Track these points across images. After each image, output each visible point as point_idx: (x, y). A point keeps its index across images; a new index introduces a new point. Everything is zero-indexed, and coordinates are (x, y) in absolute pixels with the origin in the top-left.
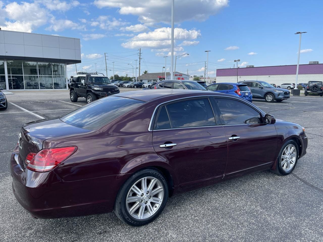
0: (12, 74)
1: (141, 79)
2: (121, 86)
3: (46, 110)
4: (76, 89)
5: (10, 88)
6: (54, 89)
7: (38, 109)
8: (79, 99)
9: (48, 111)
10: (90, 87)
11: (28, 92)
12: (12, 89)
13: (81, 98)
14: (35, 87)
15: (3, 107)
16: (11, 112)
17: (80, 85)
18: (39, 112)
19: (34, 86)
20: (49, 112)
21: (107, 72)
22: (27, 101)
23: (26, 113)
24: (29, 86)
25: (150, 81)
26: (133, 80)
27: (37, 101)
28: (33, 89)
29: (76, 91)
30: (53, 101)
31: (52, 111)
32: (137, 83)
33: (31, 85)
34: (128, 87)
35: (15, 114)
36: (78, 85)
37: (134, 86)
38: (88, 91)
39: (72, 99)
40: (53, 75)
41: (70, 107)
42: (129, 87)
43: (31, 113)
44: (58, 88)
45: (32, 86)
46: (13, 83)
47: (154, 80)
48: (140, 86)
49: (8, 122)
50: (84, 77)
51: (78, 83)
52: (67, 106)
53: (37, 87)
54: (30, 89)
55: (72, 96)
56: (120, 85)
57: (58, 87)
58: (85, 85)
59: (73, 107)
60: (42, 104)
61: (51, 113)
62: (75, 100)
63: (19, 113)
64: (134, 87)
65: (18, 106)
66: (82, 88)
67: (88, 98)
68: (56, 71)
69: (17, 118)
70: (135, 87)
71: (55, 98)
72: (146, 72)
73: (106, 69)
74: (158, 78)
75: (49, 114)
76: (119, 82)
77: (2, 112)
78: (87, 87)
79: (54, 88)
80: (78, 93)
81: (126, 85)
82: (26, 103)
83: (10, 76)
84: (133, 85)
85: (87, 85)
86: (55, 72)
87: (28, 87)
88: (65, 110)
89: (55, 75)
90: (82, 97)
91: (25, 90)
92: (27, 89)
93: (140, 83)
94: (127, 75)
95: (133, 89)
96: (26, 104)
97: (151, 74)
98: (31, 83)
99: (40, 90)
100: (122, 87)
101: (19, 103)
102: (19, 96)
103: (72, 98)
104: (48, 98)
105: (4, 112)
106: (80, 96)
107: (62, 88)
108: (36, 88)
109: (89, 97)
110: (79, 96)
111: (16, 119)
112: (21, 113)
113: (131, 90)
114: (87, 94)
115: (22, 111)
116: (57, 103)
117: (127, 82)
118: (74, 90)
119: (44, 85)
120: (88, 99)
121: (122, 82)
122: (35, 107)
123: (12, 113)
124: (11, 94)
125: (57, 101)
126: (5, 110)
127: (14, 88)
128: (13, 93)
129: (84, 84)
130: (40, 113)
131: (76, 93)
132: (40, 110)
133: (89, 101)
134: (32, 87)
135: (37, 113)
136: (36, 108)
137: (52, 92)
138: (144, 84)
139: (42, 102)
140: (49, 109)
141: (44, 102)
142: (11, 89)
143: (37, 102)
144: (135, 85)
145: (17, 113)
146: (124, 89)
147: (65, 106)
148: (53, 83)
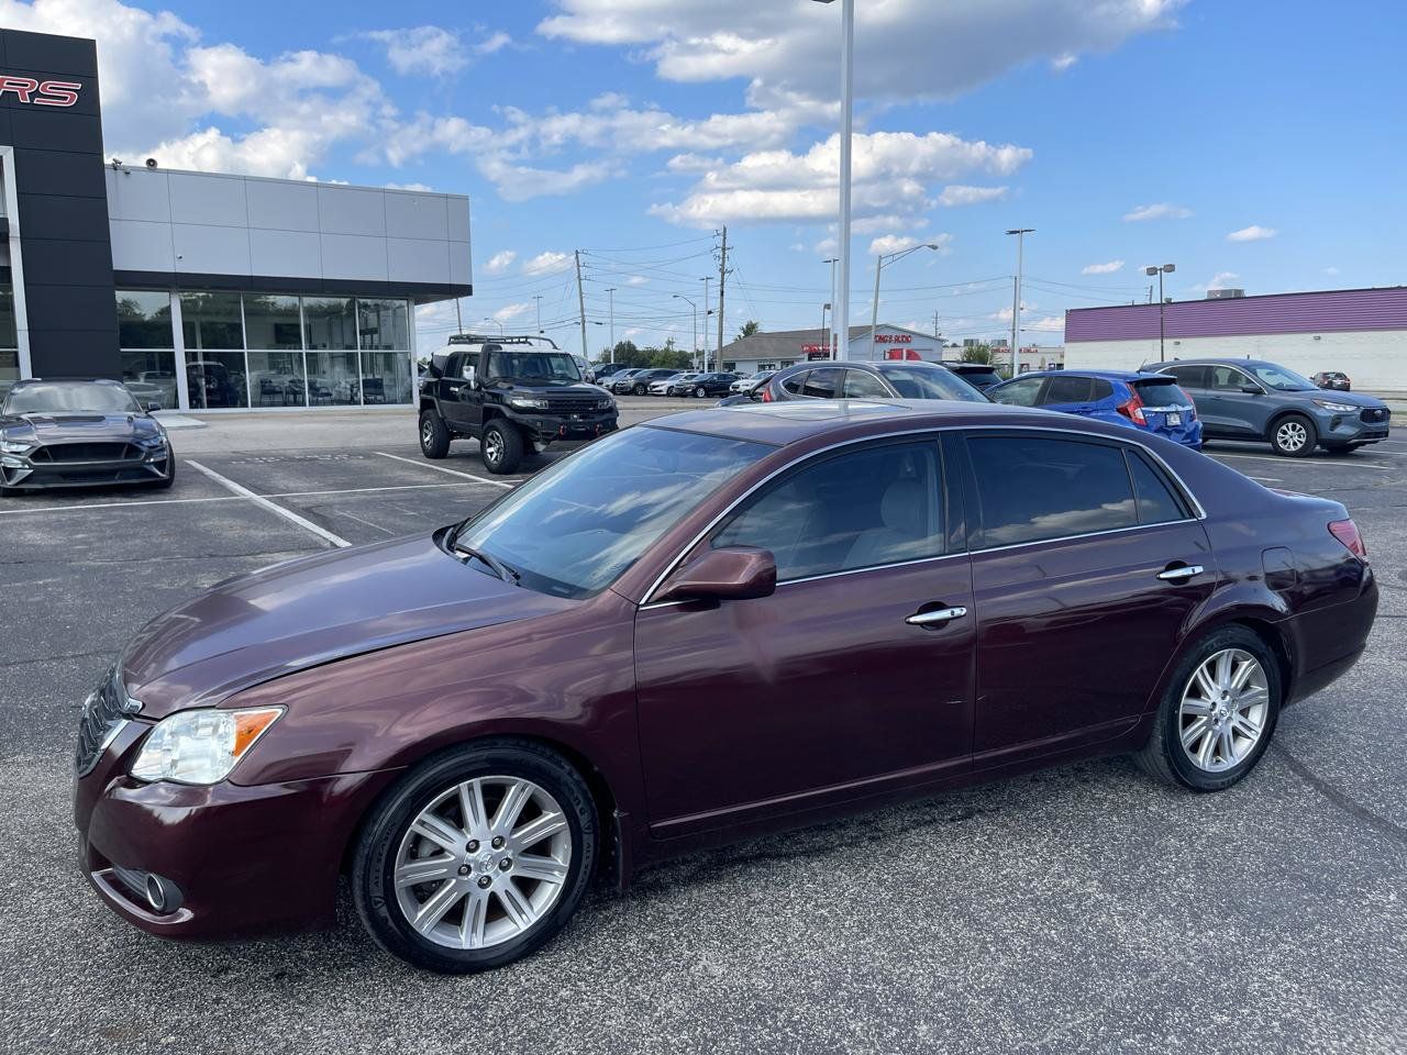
0: (203, 348)
1: (728, 359)
2: (642, 389)
3: (320, 489)
4: (442, 405)
5: (195, 402)
6: (363, 407)
7: (292, 485)
8: (457, 444)
9: (326, 495)
10: (497, 397)
11: (264, 417)
12: (202, 407)
13: (462, 441)
14: (292, 397)
15: (158, 476)
16: (185, 498)
17: (457, 390)
18: (290, 500)
19: (287, 393)
20: (332, 499)
21: (584, 331)
22: (252, 456)
23: (242, 501)
24: (270, 395)
25: (770, 366)
26: (695, 362)
27: (289, 453)
28: (285, 404)
29: (442, 413)
30: (352, 453)
31: (341, 495)
32: (706, 375)
33: (277, 389)
34: (670, 393)
35: (202, 504)
36: (452, 389)
37: (697, 388)
38: (489, 414)
39: (428, 447)
40: (362, 348)
41: (416, 477)
42: (676, 395)
43: (263, 501)
44: (380, 403)
45: (281, 392)
46: (208, 382)
47: (786, 363)
48: (718, 389)
49: (168, 535)
50: (476, 355)
51: (452, 379)
52: (406, 473)
53: (299, 398)
54: (272, 405)
55: (426, 435)
56: (637, 385)
57: (379, 397)
58: (478, 389)
59: (428, 478)
60: (309, 465)
61: (337, 500)
62: (438, 452)
63: (217, 502)
64: (694, 394)
65: (217, 475)
66: (470, 399)
67: (490, 439)
68: (373, 331)
69: (207, 520)
70: (701, 392)
71: (360, 442)
72: (750, 329)
73: (579, 320)
74: (803, 352)
75: (330, 505)
76: (632, 373)
77: (153, 497)
78: (488, 397)
79: (365, 403)
80: (451, 419)
81: (663, 385)
82: (247, 462)
83: (196, 353)
84: (690, 384)
85: (486, 388)
86: (368, 337)
87: (266, 399)
88: (392, 492)
89: (371, 348)
90: (468, 438)
91: (250, 409)
92: (261, 405)
93: (720, 376)
94: (669, 343)
95: (689, 402)
96: (248, 466)
97: (771, 336)
98: (275, 381)
99: (307, 408)
100: (646, 393)
101: (220, 464)
102: (226, 436)
103: (426, 440)
104: (335, 444)
105: (161, 496)
106: (462, 435)
107: (394, 402)
108: (296, 403)
109: (492, 437)
110: (456, 434)
111: (202, 525)
112: (223, 502)
113: (681, 405)
114: (484, 424)
115: (231, 493)
116: (367, 463)
117: (667, 375)
118: (435, 407)
119: (324, 391)
120: (490, 445)
121: (644, 373)
122: (280, 480)
123: (191, 504)
124: (197, 427)
125: (368, 454)
126: (165, 490)
127: (211, 404)
128: (204, 423)
129: (472, 383)
130: (296, 501)
131: (442, 420)
132: (297, 492)
133: (491, 454)
134: (278, 399)
135: (282, 502)
136: (282, 484)
137: (354, 418)
138: (737, 379)
139: (311, 460)
140: (331, 485)
141: (316, 459)
142: (196, 407)
143: (292, 459)
144: (700, 385)
145: (209, 502)
146: (653, 401)
147: (398, 473)
148: (358, 382)
